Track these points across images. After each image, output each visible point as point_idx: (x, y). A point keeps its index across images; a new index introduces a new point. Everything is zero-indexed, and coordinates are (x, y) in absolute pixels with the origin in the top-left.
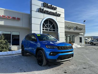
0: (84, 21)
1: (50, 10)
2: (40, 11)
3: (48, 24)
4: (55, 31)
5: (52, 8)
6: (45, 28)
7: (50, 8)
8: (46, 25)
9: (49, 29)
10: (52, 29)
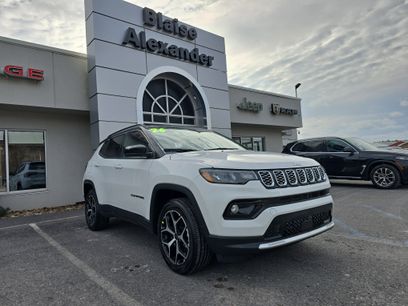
0: (297, 86)
1: (170, 41)
2: (131, 42)
3: (167, 96)
4: (196, 121)
5: (177, 31)
6: (152, 113)
7: (170, 32)
8: (155, 101)
9: (168, 114)
10: (182, 116)
